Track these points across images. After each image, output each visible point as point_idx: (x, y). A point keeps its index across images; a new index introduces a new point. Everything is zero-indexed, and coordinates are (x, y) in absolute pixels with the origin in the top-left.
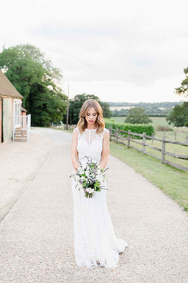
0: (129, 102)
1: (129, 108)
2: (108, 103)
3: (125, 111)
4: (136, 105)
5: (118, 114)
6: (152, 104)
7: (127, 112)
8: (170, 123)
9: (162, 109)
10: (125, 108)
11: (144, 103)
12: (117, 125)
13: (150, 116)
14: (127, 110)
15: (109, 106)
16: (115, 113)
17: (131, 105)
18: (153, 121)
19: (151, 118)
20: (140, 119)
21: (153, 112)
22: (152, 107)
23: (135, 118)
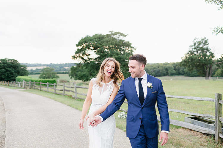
1: (42, 68)
2: (25, 64)
3: (39, 70)
4: (47, 65)
5: (33, 72)
6: (59, 65)
8: (71, 78)
9: (66, 68)
10: (39, 68)
12: (34, 80)
13: (58, 73)
14: (41, 69)
15: (26, 67)
16: (31, 72)
17: (44, 65)
18: (59, 76)
19: (58, 75)
20: (50, 76)
21: (60, 70)
22: (59, 67)
23: (47, 75)
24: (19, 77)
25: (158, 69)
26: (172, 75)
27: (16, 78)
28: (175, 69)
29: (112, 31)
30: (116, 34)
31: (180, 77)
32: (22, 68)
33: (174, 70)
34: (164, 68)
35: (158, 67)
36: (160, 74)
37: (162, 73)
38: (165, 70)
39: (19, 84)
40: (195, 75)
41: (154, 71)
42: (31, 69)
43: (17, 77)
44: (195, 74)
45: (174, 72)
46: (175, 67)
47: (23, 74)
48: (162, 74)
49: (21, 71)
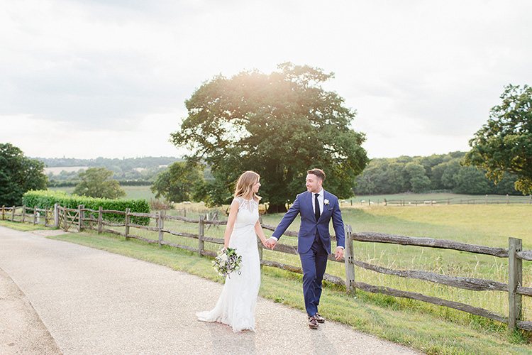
0: (76, 158)
1: (76, 169)
3: (69, 175)
4: (90, 163)
5: (56, 181)
6: (121, 162)
7: (72, 177)
8: (157, 196)
9: (139, 170)
10: (69, 170)
13: (121, 184)
14: (73, 173)
15: (42, 167)
16: (51, 179)
17: (81, 163)
18: (126, 192)
19: (122, 188)
20: (102, 189)
21: (124, 176)
22: (121, 168)
23: (92, 189)
25: (385, 173)
26: (421, 189)
27: (21, 195)
28: (429, 174)
29: (288, 64)
30: (299, 71)
31: (443, 196)
32: (31, 168)
33: (426, 177)
34: (400, 170)
35: (385, 170)
36: (388, 186)
37: (393, 184)
38: (401, 177)
40: (483, 189)
41: (371, 180)
44: (484, 187)
45: (427, 181)
46: (428, 169)
48: (394, 188)
49: (28, 177)
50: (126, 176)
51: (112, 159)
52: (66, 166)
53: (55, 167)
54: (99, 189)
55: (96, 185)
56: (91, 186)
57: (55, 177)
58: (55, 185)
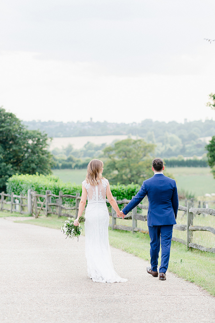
2: (44, 123)
3: (96, 148)
4: (132, 130)
5: (75, 159)
6: (180, 127)
10: (98, 141)
11: (157, 122)
12: (63, 190)
13: (172, 164)
16: (66, 158)
17: (117, 129)
20: (139, 173)
22: (181, 137)
23: (123, 171)
24: (18, 178)
27: (6, 181)
32: (30, 142)
39: (17, 201)
42: (66, 146)
43: (10, 176)
47: (33, 165)
49: (26, 155)
50: (188, 151)
51: (167, 122)
52: (94, 135)
53: (76, 136)
54: (134, 172)
55: (129, 166)
56: (123, 167)
57: (75, 153)
58: (74, 165)
